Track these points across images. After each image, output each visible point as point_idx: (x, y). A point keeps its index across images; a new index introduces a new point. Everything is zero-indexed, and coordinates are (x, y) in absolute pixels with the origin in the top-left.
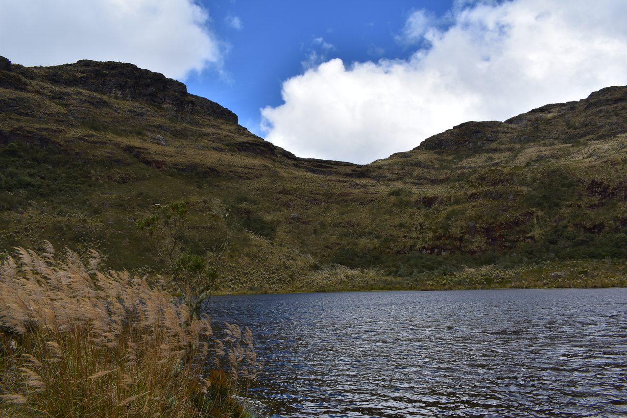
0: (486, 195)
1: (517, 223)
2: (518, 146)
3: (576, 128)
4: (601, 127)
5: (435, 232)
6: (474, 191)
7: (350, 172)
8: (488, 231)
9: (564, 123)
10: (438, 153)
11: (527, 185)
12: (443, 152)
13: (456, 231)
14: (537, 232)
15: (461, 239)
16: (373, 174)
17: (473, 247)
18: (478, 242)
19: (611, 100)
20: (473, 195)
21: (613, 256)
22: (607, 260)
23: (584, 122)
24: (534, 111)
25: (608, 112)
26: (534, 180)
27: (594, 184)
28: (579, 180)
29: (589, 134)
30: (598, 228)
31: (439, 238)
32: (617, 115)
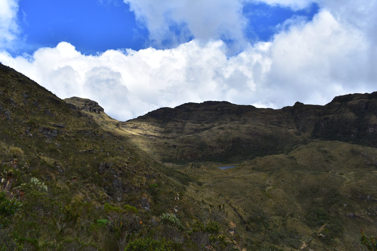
0: (189, 146)
1: (196, 154)
2: (184, 121)
3: (200, 118)
4: (208, 119)
5: (180, 155)
6: (186, 145)
7: (132, 127)
8: (191, 155)
9: (197, 115)
10: (157, 119)
11: (197, 145)
12: (158, 119)
13: (184, 155)
14: (200, 155)
15: (186, 157)
16: (139, 127)
17: (188, 158)
18: (189, 157)
19: (210, 109)
20: (186, 146)
21: (213, 161)
22: (213, 162)
23: (203, 116)
24: (186, 104)
25: (209, 114)
26: (198, 144)
27: (210, 146)
28: (207, 145)
29: (205, 121)
30: (211, 155)
31: (181, 156)
32: (212, 115)
